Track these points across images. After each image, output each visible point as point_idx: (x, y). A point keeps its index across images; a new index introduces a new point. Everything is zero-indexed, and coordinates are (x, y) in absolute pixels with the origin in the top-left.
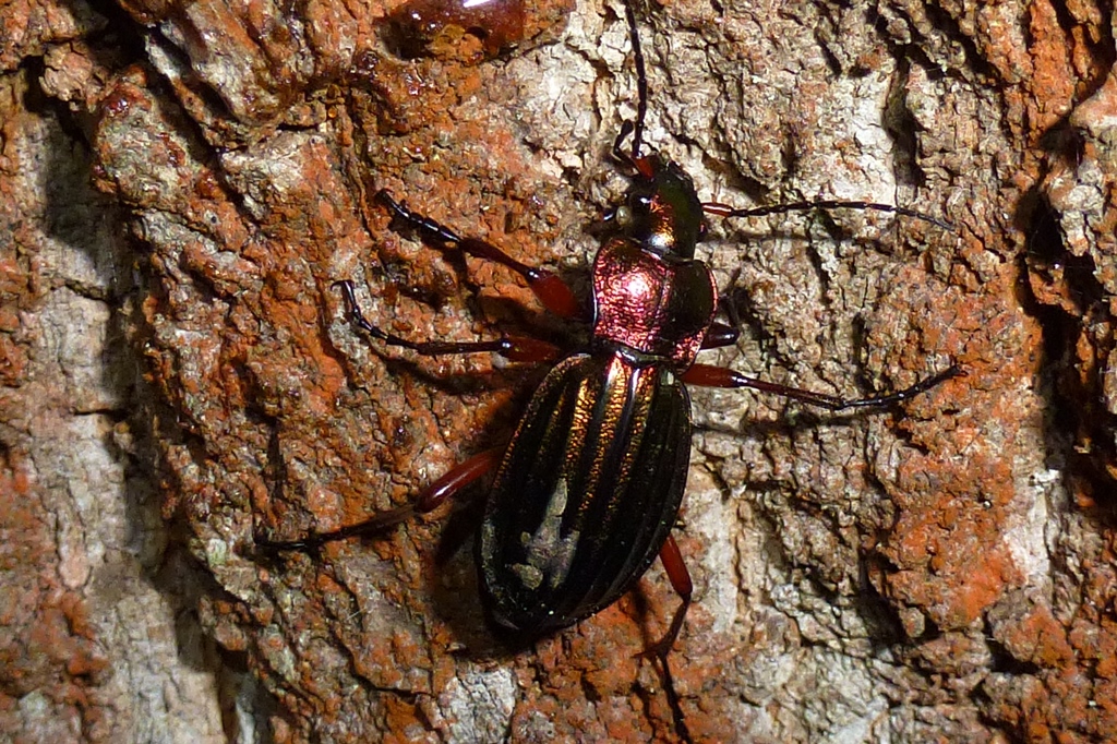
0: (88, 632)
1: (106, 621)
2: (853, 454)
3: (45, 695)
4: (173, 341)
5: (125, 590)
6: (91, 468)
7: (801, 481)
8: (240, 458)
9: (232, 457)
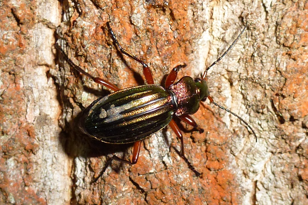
0: (33, 135)
1: (40, 132)
2: (271, 67)
3: (15, 160)
4: (82, 25)
5: (46, 123)
6: (39, 85)
7: (256, 76)
8: (97, 63)
9: (95, 63)
